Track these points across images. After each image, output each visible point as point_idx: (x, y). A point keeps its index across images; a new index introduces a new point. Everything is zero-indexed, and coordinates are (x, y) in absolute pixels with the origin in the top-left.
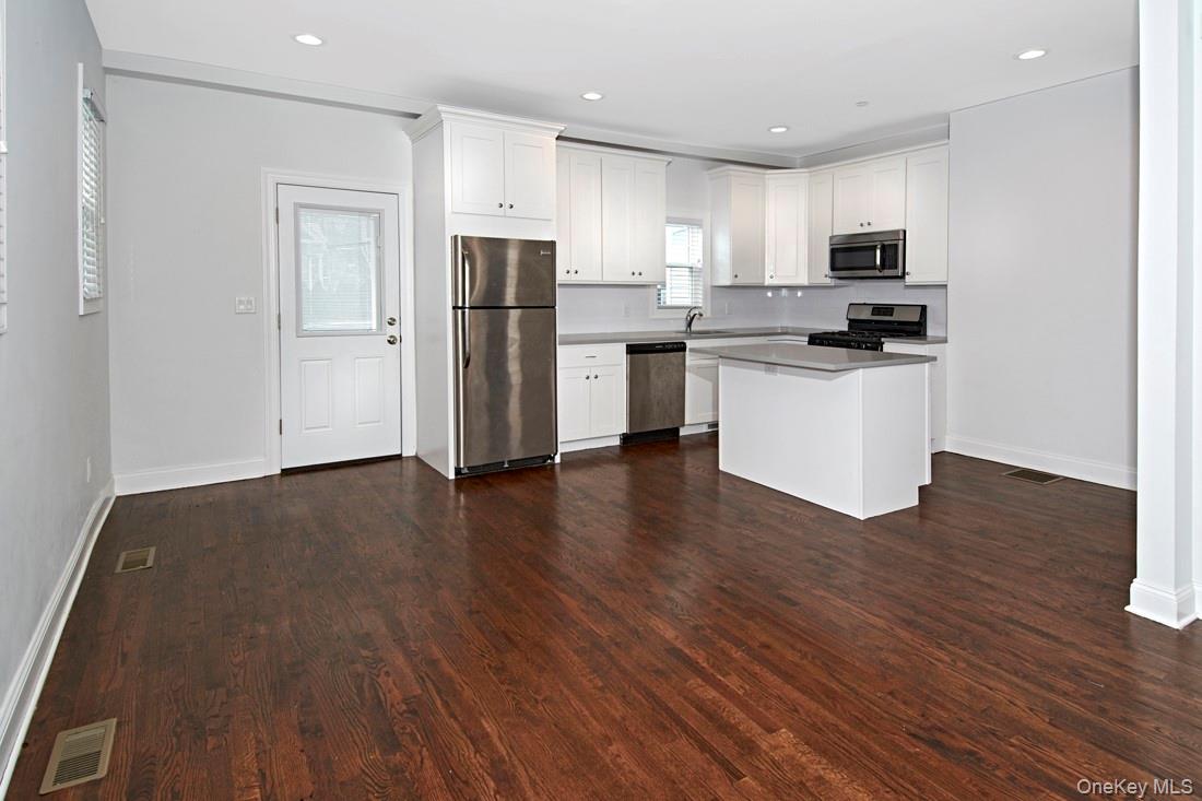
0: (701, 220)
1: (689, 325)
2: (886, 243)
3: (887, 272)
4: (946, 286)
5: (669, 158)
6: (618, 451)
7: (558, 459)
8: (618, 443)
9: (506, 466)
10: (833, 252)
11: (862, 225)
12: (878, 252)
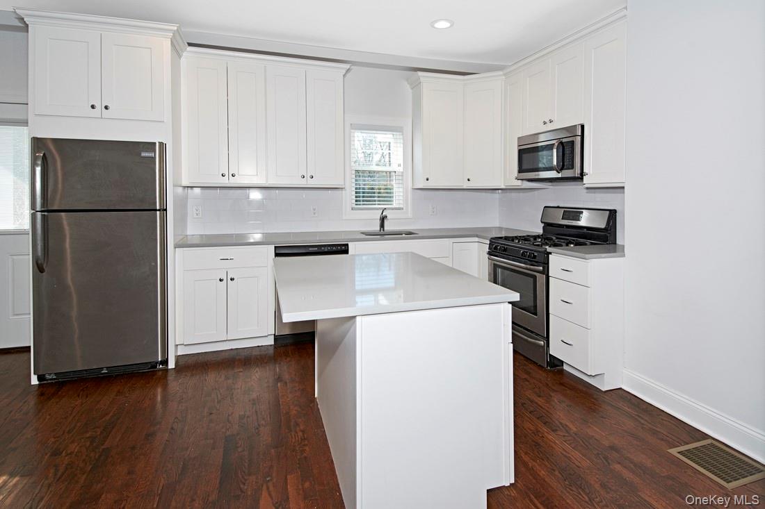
0: (402, 128)
1: (382, 225)
2: (564, 140)
3: (567, 173)
4: (623, 188)
5: (347, 66)
6: (271, 351)
7: (171, 365)
8: (272, 342)
9: (105, 371)
10: (521, 152)
11: (545, 123)
12: (555, 151)
